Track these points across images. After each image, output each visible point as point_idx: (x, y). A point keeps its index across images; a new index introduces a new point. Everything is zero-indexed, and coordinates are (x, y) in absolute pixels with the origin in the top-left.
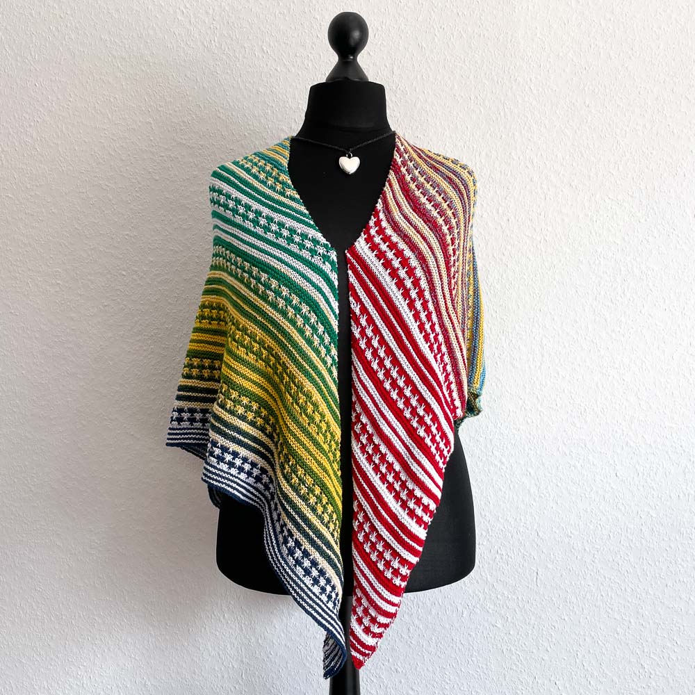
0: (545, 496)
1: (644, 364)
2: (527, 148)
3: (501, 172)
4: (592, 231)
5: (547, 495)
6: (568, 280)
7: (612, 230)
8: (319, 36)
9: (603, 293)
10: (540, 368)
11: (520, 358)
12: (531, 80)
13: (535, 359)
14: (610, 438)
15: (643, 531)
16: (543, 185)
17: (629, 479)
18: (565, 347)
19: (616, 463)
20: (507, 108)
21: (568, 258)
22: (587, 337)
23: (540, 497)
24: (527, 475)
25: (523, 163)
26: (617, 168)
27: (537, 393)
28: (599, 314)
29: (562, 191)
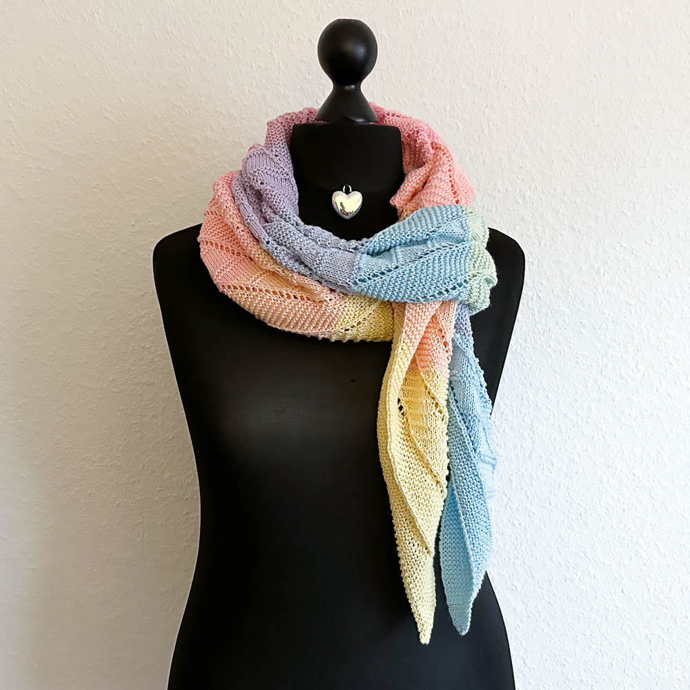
0: (534, 616)
1: (660, 455)
2: (517, 177)
3: (483, 208)
4: (598, 287)
5: (537, 615)
6: (566, 349)
7: (624, 287)
8: (242, 13)
9: (610, 366)
10: (530, 457)
11: (505, 444)
12: (524, 88)
13: (524, 446)
14: (616, 545)
15: (653, 657)
16: (537, 227)
17: (637, 596)
18: (561, 432)
19: (623, 576)
20: (493, 124)
21: (567, 321)
22: (589, 421)
23: (528, 616)
24: (512, 589)
25: (511, 197)
26: (632, 206)
27: (526, 488)
28: (606, 392)
29: (561, 234)
